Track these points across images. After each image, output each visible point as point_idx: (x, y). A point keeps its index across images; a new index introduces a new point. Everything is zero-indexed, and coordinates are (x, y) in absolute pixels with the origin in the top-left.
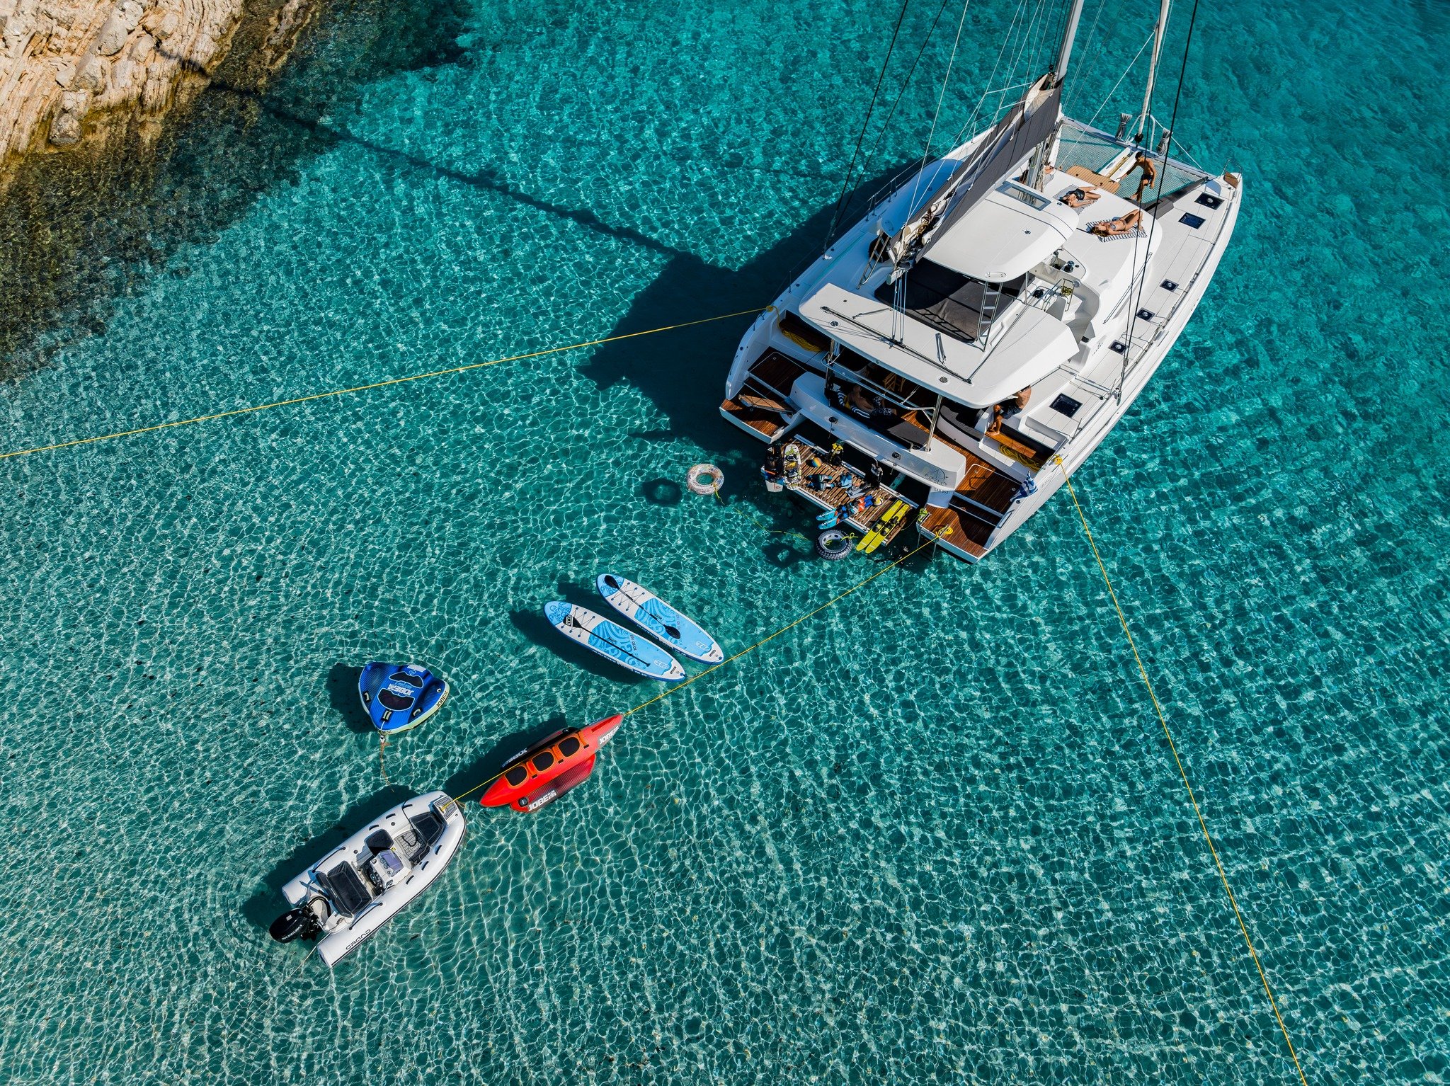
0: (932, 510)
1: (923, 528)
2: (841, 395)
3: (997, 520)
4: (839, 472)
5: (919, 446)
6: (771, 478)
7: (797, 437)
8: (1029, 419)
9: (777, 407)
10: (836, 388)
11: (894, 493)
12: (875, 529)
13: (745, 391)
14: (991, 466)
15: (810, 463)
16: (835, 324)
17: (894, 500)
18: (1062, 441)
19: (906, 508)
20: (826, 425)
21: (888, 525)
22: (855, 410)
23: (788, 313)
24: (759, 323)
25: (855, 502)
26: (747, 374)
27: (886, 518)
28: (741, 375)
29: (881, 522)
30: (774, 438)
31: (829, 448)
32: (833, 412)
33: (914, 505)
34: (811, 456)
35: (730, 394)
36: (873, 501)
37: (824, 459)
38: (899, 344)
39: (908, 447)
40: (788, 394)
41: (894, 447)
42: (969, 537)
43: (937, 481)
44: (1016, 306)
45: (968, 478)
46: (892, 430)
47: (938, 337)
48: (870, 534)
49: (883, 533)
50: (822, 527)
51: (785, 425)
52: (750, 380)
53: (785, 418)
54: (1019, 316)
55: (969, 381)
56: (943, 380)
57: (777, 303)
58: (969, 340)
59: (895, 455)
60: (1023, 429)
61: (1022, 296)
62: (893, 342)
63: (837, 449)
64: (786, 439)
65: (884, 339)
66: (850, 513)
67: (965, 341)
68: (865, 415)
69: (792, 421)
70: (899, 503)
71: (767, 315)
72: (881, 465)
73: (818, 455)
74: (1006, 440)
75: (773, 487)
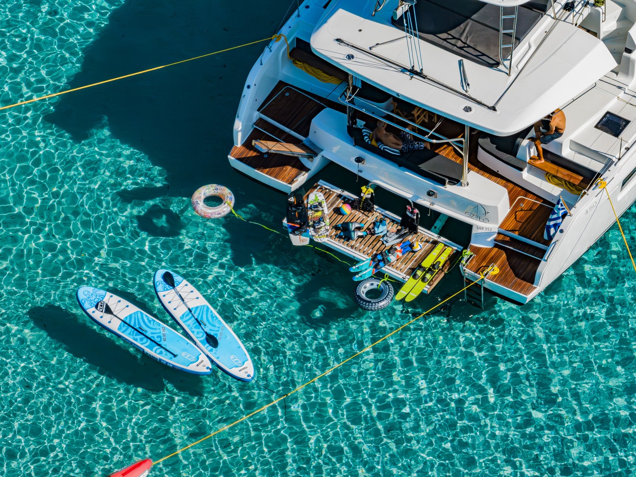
0: (476, 250)
1: (467, 271)
2: (365, 131)
3: (542, 253)
4: (371, 218)
5: (455, 181)
6: (294, 230)
7: (321, 182)
8: (572, 141)
9: (296, 150)
10: (360, 123)
11: (434, 236)
12: (415, 277)
13: (256, 135)
14: (538, 198)
15: (338, 211)
16: (350, 57)
17: (435, 243)
18: (609, 163)
19: (449, 251)
20: (353, 167)
21: (430, 270)
22: (382, 147)
23: (298, 40)
24: (266, 56)
25: (392, 250)
26: (257, 115)
27: (427, 264)
28: (250, 117)
29: (420, 267)
30: (294, 186)
31: (358, 192)
32: (359, 152)
33: (456, 247)
34: (339, 203)
35: (239, 140)
36: (411, 246)
37: (353, 205)
38: (420, 74)
39: (443, 183)
40: (306, 135)
41: (429, 184)
42: (517, 275)
43: (479, 218)
44: (545, 22)
45: (514, 212)
46: (423, 166)
47: (461, 63)
48: (410, 282)
49: (423, 279)
50: (357, 278)
51: (307, 170)
52: (260, 122)
53: (305, 162)
54: (548, 33)
55: (494, 109)
56: (468, 109)
57: (285, 30)
58: (494, 65)
59: (430, 194)
60: (567, 153)
61: (550, 12)
62: (413, 72)
63: (367, 192)
64: (309, 185)
65: (404, 70)
66: (386, 261)
67: (491, 66)
68: (395, 152)
69: (314, 165)
70: (440, 247)
71: (275, 45)
72: (417, 206)
73: (346, 201)
74: (552, 168)
75: (298, 240)
